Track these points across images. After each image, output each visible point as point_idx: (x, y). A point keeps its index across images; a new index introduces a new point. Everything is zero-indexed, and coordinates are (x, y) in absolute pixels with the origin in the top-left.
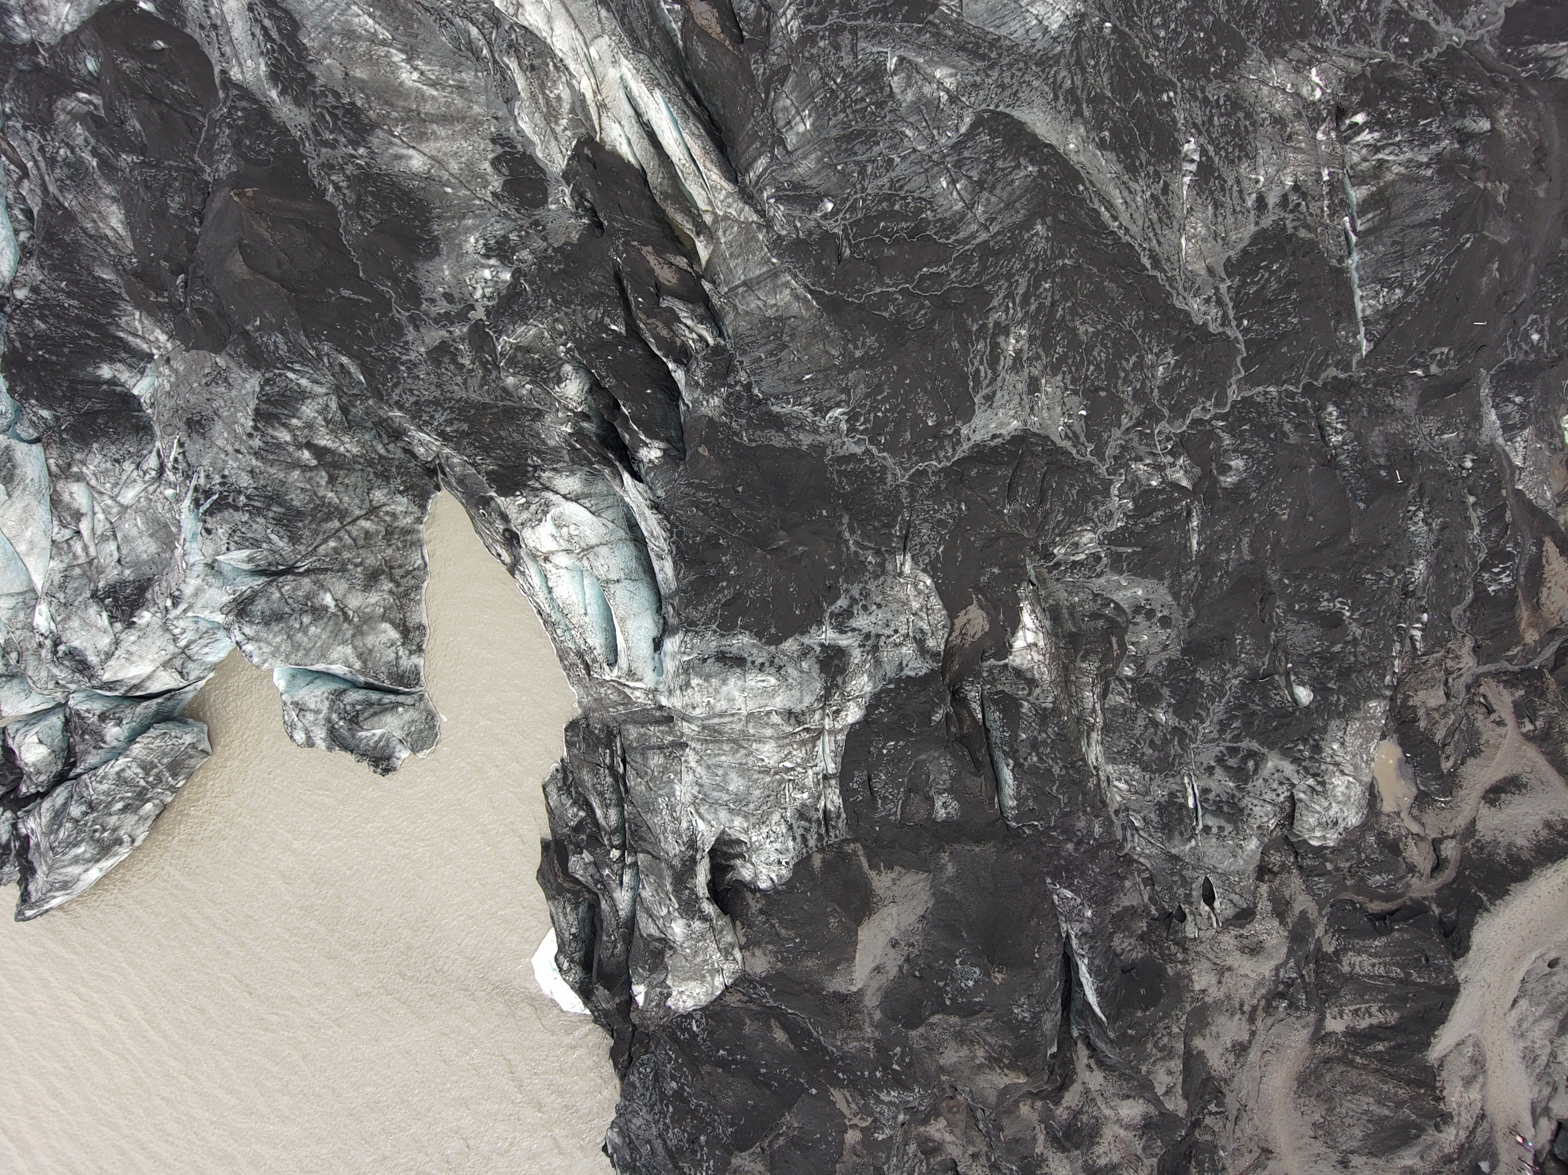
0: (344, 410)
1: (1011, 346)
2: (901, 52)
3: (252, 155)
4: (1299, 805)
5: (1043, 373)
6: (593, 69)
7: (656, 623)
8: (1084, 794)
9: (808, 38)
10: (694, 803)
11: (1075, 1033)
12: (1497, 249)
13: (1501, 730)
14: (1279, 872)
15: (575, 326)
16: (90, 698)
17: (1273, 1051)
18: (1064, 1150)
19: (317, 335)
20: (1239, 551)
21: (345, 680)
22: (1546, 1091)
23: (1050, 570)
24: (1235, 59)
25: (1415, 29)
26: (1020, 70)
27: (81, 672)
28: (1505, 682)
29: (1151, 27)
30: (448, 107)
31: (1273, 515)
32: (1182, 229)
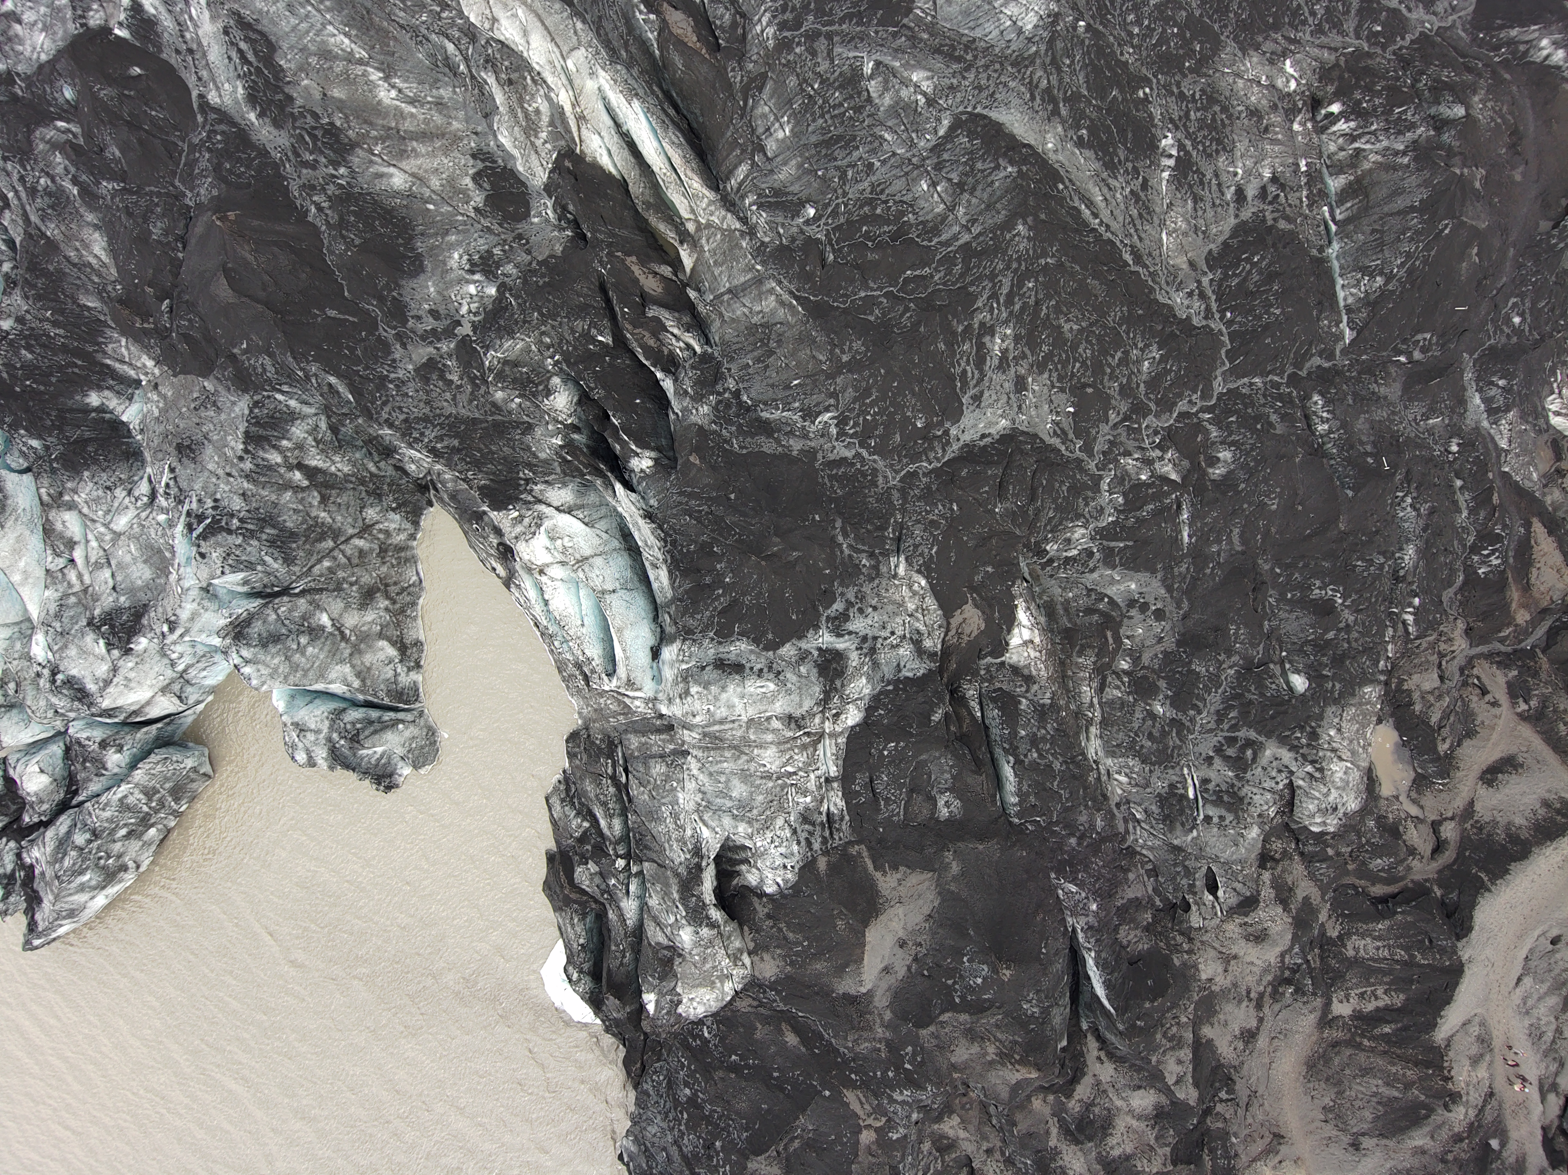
0: (334, 429)
1: (996, 345)
2: (877, 56)
3: (233, 178)
4: (1298, 792)
5: (1030, 371)
6: (570, 81)
7: (654, 632)
8: (1085, 789)
9: (784, 45)
10: (697, 811)
11: (1085, 1026)
12: (1476, 233)
13: (1496, 711)
14: (1281, 860)
15: (562, 338)
16: (90, 725)
17: (1281, 1037)
18: (1077, 1142)
19: (305, 356)
20: (1230, 542)
21: (345, 699)
22: (1553, 1067)
23: (1043, 566)
24: (1209, 53)
25: (1388, 17)
26: (996, 71)
27: (80, 700)
28: (1498, 663)
29: (1124, 25)
30: (428, 124)
31: (1262, 505)
32: (1162, 224)
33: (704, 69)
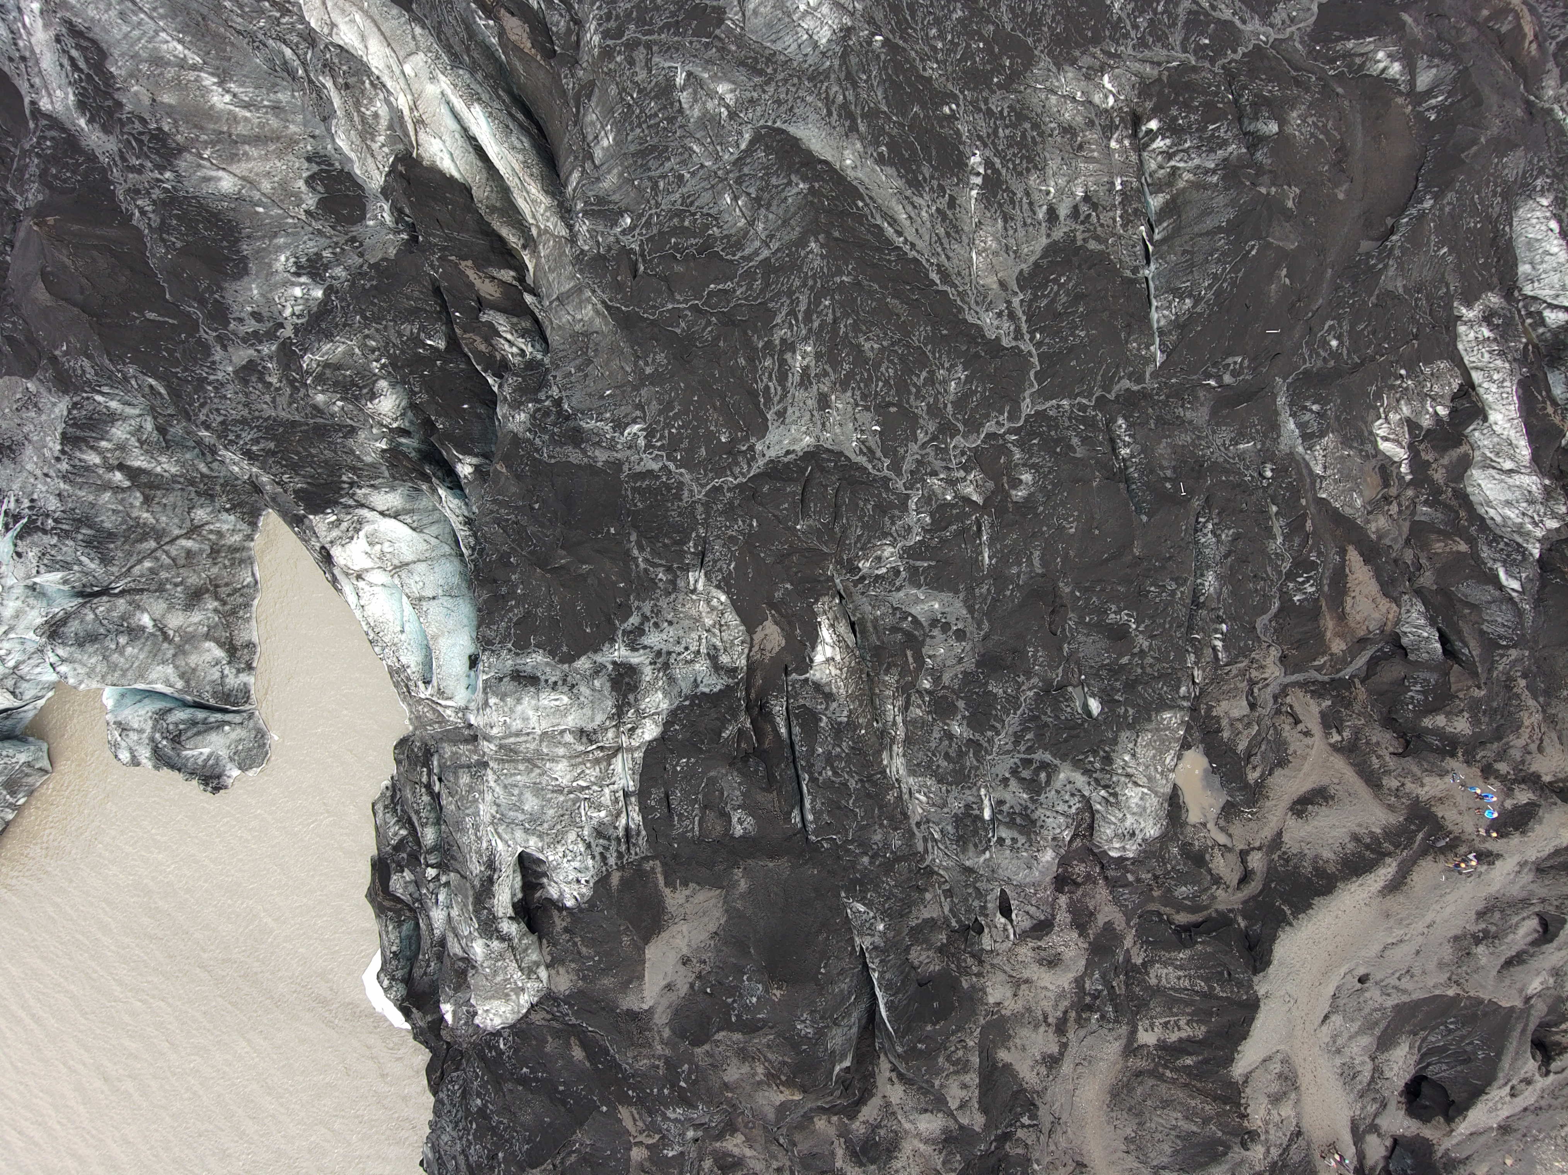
0: (161, 430)
1: (798, 362)
2: (689, 67)
3: (58, 183)
4: (1096, 816)
6: (409, 86)
7: (474, 641)
8: (883, 807)
9: (607, 53)
10: (493, 823)
11: (877, 1047)
12: (1283, 255)
13: (1308, 741)
14: (1083, 883)
15: (388, 342)
17: (1086, 1063)
18: (861, 1164)
19: (121, 359)
20: (1030, 563)
21: (170, 699)
22: (1372, 1108)
23: (856, 583)
24: (1021, 68)
25: (1216, 30)
26: (794, 85)
28: (1312, 692)
29: (927, 39)
30: (262, 128)
31: (1061, 529)
32: (971, 243)
33: (542, 75)
